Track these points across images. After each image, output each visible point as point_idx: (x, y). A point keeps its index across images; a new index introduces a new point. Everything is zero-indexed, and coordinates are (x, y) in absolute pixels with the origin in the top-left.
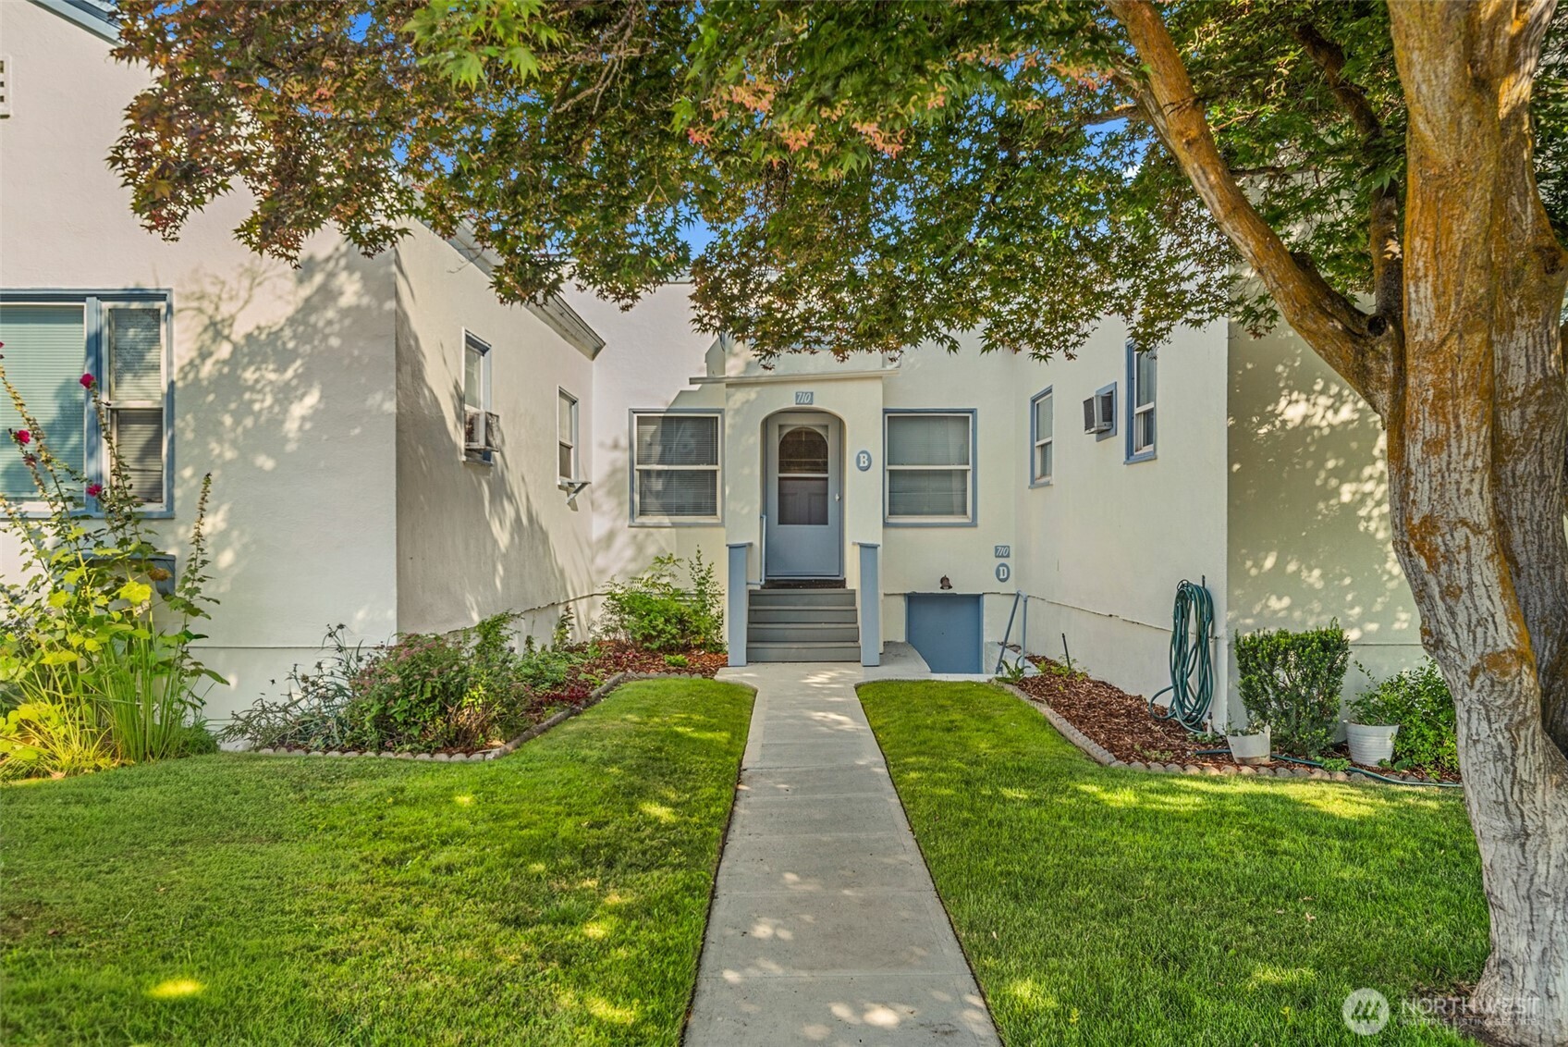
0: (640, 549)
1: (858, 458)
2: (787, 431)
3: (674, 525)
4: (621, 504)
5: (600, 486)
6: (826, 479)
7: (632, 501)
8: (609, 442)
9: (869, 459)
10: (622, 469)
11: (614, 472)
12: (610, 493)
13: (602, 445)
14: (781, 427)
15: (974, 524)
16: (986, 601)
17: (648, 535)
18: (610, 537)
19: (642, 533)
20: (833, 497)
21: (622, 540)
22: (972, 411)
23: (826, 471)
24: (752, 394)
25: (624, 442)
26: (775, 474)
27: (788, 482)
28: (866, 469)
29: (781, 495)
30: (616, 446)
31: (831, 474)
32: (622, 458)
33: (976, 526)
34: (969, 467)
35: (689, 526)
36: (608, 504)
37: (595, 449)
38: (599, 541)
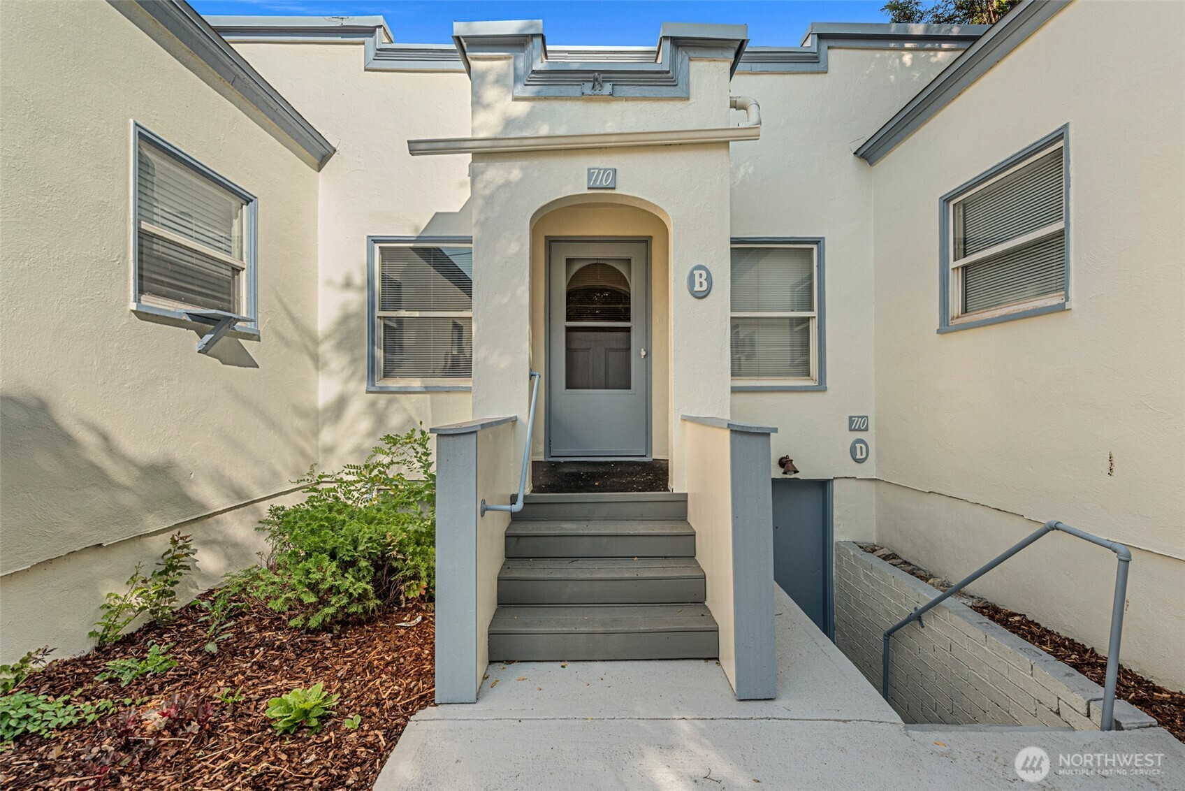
0: (380, 419)
1: (692, 277)
2: (576, 267)
3: (427, 390)
4: (354, 361)
5: (328, 336)
6: (628, 330)
7: (372, 358)
8: (339, 278)
9: (709, 279)
10: (356, 315)
11: (345, 319)
12: (339, 346)
13: (329, 283)
14: (569, 261)
15: (821, 387)
16: (838, 489)
17: (390, 402)
18: (340, 404)
19: (382, 400)
20: (637, 352)
21: (356, 407)
22: (818, 241)
23: (628, 320)
24: (514, 171)
25: (359, 279)
26: (561, 323)
27: (579, 334)
28: (702, 296)
29: (569, 350)
30: (348, 284)
31: (635, 323)
32: (356, 300)
33: (825, 390)
34: (815, 313)
35: (448, 391)
36: (337, 362)
37: (321, 290)
38: (326, 410)
